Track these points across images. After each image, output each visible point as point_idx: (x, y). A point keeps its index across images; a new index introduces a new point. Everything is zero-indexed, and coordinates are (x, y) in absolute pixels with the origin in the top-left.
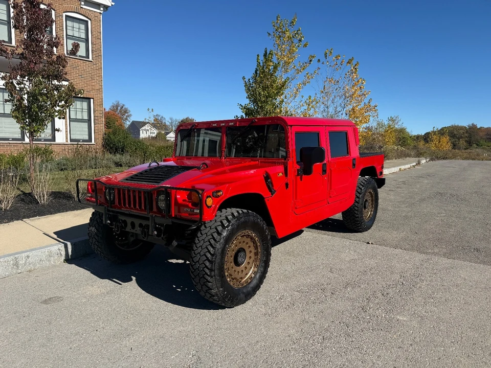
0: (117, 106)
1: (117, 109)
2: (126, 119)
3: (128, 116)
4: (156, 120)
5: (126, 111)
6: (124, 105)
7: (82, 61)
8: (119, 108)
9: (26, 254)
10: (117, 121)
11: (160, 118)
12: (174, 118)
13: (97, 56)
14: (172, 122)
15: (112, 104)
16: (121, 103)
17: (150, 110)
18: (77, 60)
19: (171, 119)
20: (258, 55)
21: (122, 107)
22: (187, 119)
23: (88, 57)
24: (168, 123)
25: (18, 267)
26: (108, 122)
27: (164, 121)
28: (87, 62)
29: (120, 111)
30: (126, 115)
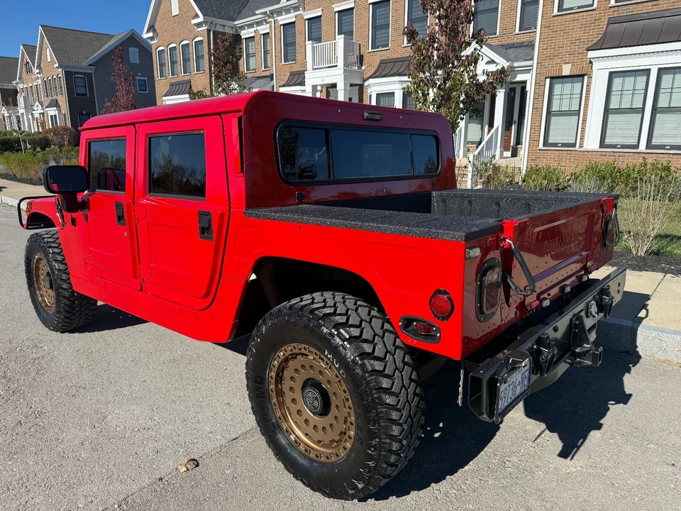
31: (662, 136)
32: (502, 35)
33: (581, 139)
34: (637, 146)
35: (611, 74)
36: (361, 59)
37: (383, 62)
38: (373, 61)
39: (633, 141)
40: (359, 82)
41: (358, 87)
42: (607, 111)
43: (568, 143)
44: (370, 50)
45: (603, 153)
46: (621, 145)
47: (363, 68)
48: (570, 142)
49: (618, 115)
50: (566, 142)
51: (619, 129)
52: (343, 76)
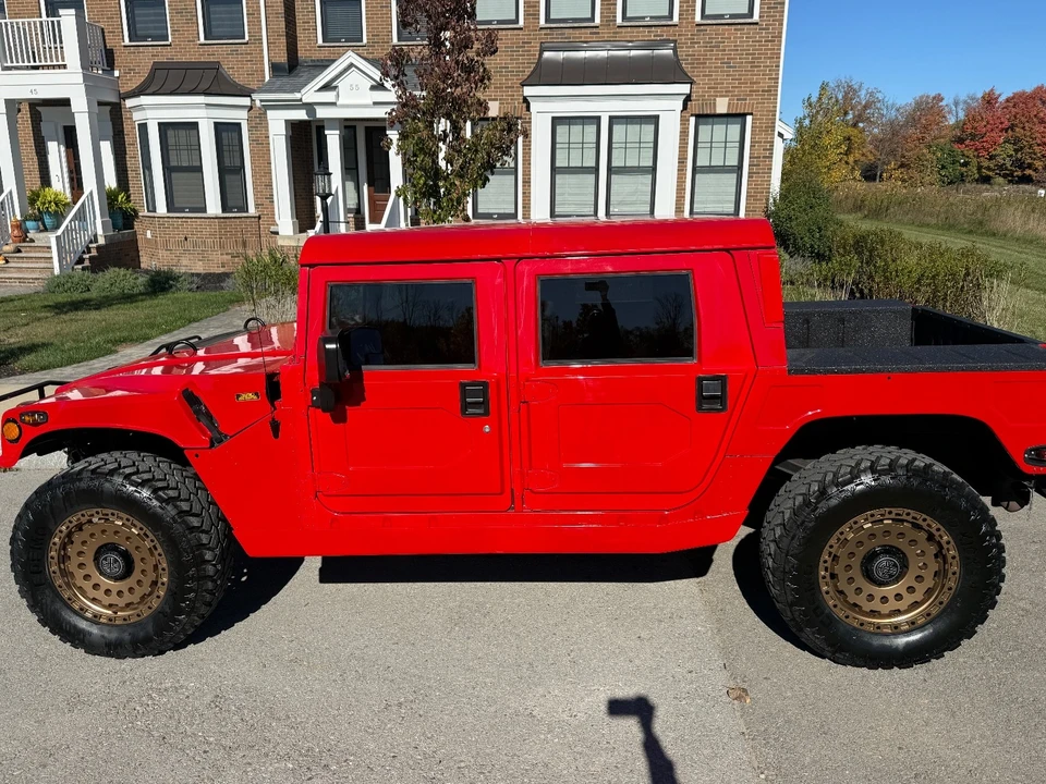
13: (774, 6)
18: (721, 28)
23: (750, 13)
28: (746, 27)
31: (621, 203)
32: (371, 44)
33: (524, 207)
34: (595, 215)
35: (554, 120)
36: (110, 58)
37: (157, 68)
38: (136, 62)
39: (590, 210)
40: (113, 99)
41: (108, 108)
42: (554, 170)
43: (504, 214)
44: (127, 42)
46: (577, 215)
47: (117, 73)
48: (507, 211)
49: (567, 176)
50: (502, 211)
51: (570, 194)
52: (83, 87)
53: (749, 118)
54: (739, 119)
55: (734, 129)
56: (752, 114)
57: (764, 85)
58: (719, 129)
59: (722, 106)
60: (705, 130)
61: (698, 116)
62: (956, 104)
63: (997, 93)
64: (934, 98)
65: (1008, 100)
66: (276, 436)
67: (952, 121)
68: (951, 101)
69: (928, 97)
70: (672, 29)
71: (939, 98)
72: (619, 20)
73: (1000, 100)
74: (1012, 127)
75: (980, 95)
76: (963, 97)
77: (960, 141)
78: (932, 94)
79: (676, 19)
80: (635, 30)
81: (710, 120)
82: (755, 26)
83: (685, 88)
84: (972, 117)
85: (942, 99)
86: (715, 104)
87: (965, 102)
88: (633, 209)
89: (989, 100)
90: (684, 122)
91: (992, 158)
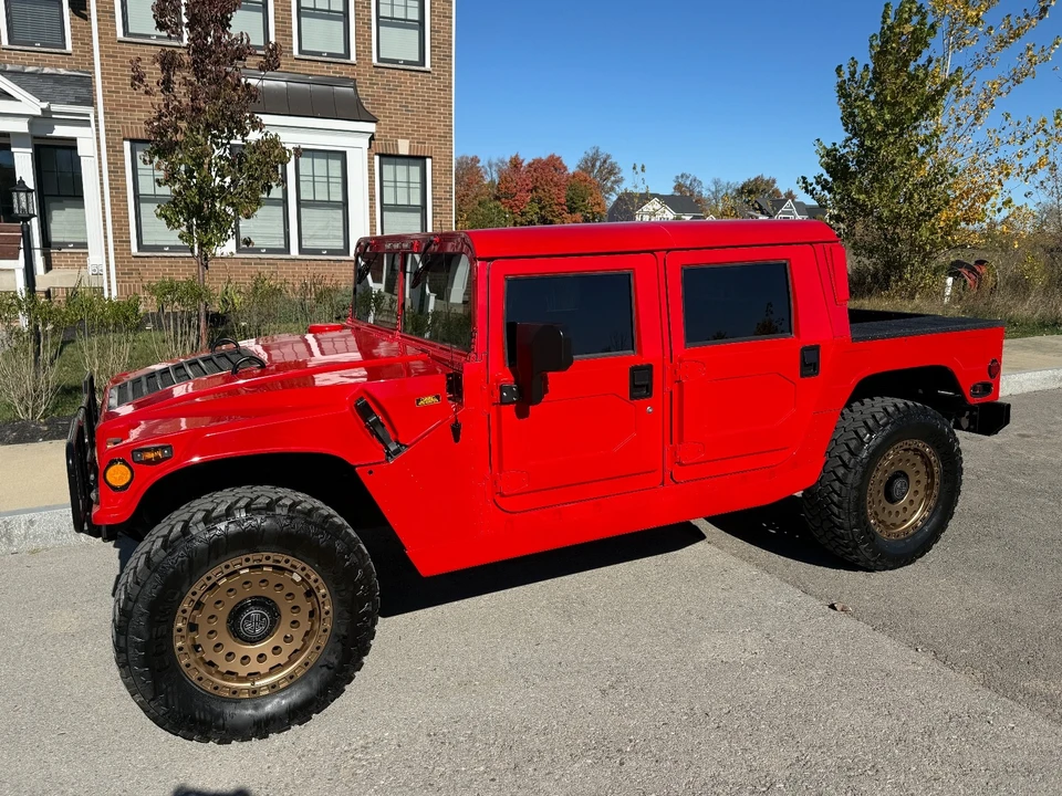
0: (594, 160)
1: (593, 166)
2: (612, 189)
3: (616, 182)
4: (679, 187)
5: (611, 172)
6: (608, 157)
7: (408, 73)
8: (598, 164)
9: (27, 516)
10: (591, 195)
11: (688, 183)
12: (724, 181)
13: (442, 58)
14: (717, 191)
15: (583, 155)
16: (604, 151)
17: (639, 169)
18: (397, 72)
19: (716, 183)
20: (887, 5)
21: (605, 162)
22: (756, 179)
23: (422, 62)
24: (705, 194)
25: (10, 541)
26: (572, 199)
27: (697, 190)
28: (420, 74)
29: (600, 171)
30: (613, 178)
31: (313, 237)
34: (287, 250)
39: (280, 244)
43: (179, 246)
45: (246, 261)
46: (267, 249)
51: (256, 226)
53: (429, 161)
54: (420, 162)
55: (415, 171)
56: (431, 157)
57: (441, 130)
58: (401, 170)
59: (404, 148)
60: (388, 169)
61: (381, 155)
62: (490, 166)
63: (521, 158)
64: (472, 160)
65: (530, 165)
66: (457, 440)
67: (487, 180)
68: (486, 164)
69: (467, 158)
70: (351, 68)
71: (475, 160)
72: (295, 52)
73: (524, 164)
74: (535, 188)
75: (507, 160)
76: (494, 160)
77: (497, 198)
78: (471, 156)
79: (353, 58)
80: (314, 64)
81: (393, 160)
82: (428, 75)
83: (371, 127)
84: (504, 179)
85: (479, 161)
86: (397, 145)
87: (497, 165)
88: (327, 244)
89: (516, 164)
90: (371, 159)
91: (523, 214)
